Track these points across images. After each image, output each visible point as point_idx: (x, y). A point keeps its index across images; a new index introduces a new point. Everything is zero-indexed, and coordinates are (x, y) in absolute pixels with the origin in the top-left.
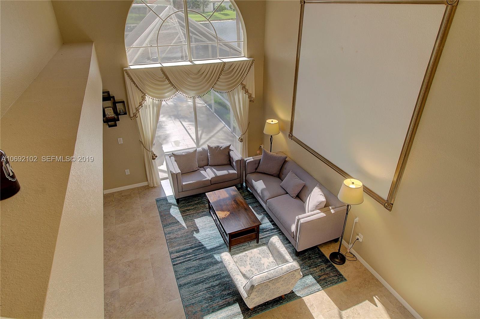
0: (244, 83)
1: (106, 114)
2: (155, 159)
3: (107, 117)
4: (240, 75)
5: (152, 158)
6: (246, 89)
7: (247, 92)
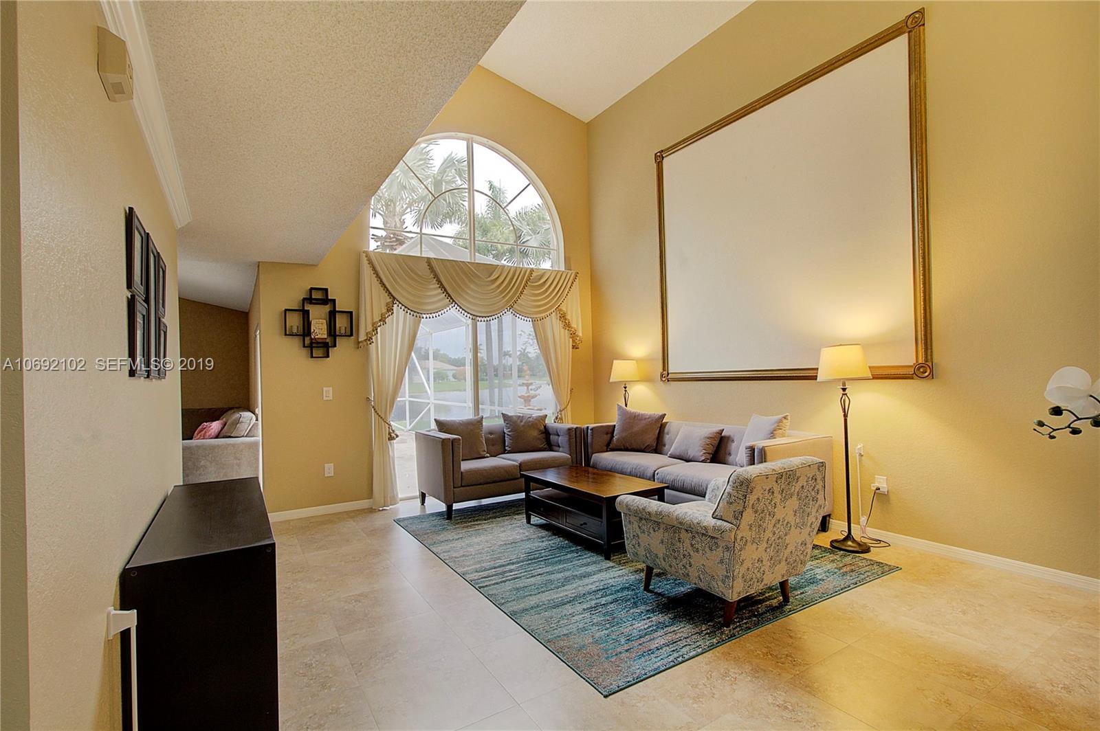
0: (563, 307)
1: (312, 331)
2: (393, 439)
3: (313, 337)
4: (557, 293)
5: (388, 436)
6: (566, 319)
7: (567, 325)
